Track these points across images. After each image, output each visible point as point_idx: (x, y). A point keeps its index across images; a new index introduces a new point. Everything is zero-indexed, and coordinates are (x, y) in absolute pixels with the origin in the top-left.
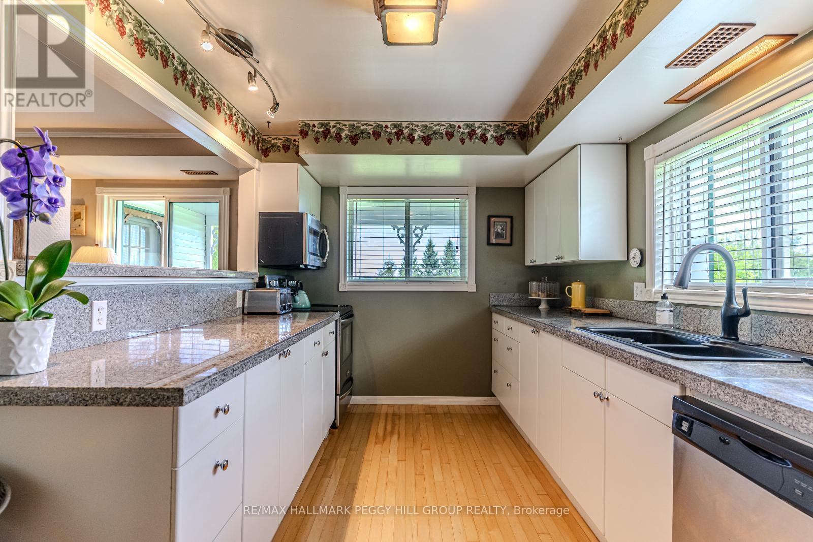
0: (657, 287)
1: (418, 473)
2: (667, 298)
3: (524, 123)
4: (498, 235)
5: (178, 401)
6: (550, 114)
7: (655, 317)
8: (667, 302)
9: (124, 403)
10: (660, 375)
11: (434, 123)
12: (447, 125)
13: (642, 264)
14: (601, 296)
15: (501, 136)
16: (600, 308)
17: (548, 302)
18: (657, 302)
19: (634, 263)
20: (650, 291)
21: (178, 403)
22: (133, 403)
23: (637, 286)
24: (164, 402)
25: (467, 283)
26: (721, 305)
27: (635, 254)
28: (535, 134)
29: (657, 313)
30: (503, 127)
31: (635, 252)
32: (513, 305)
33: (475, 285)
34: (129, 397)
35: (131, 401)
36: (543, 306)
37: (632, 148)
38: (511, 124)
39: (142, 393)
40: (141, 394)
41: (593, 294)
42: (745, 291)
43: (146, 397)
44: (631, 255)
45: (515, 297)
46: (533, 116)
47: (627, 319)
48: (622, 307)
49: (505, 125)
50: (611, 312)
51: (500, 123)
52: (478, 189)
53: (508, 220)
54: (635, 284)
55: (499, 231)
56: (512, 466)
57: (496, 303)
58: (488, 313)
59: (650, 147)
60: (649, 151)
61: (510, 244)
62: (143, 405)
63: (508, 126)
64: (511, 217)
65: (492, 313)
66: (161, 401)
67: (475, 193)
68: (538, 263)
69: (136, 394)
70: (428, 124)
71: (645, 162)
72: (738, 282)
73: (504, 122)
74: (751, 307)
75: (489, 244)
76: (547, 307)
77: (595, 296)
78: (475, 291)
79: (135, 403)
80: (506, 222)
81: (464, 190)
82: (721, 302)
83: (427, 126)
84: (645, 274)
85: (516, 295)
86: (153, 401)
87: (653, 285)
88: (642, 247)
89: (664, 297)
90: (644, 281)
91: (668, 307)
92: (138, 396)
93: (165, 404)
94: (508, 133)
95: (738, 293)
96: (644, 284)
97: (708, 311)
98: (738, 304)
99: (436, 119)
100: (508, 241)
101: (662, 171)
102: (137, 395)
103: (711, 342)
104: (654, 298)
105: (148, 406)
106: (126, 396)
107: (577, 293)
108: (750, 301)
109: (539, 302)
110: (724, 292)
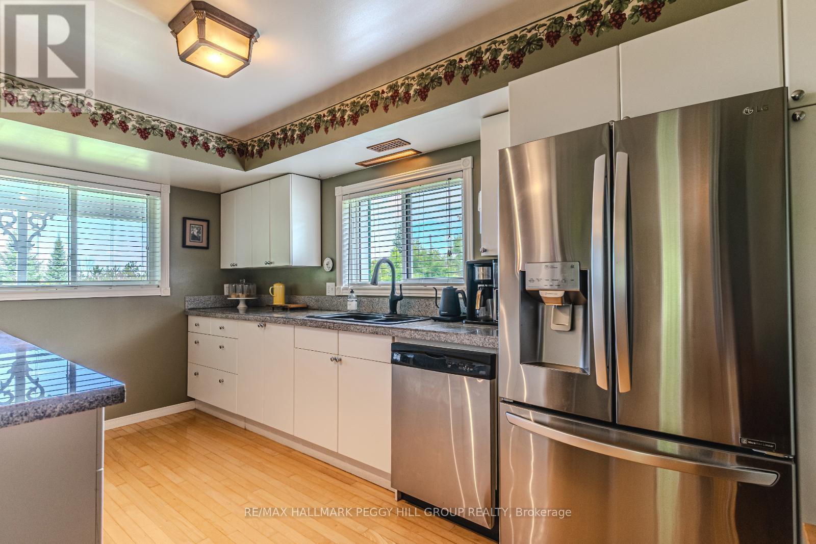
0: (345, 284)
1: (151, 486)
2: (353, 292)
3: (243, 142)
4: (194, 238)
5: (119, 398)
6: (276, 145)
7: (346, 306)
8: (354, 295)
9: (52, 414)
10: (383, 334)
11: (152, 117)
12: (167, 124)
13: (333, 269)
14: (297, 294)
15: (222, 148)
16: (297, 304)
17: (247, 302)
18: (347, 296)
19: (327, 268)
20: (340, 288)
21: (119, 400)
22: (65, 412)
23: (330, 286)
24: (103, 402)
25: (158, 287)
26: (389, 295)
27: (328, 262)
28: (255, 156)
29: (348, 303)
30: (224, 141)
31: (327, 261)
32: (209, 307)
33: (169, 289)
34: (58, 407)
35: (62, 410)
36: (242, 306)
37: (325, 184)
38: (231, 140)
39: (76, 399)
40: (74, 401)
41: (290, 292)
42: (401, 285)
43: (81, 402)
44: (325, 262)
45: (212, 299)
46: (254, 139)
47: (321, 310)
48: (317, 301)
49: (225, 139)
50: (308, 306)
51: (222, 137)
52: (173, 188)
53: (205, 224)
54: (328, 284)
55: (195, 233)
56: (241, 447)
57: (192, 306)
58: (185, 315)
59: (340, 187)
60: (339, 190)
61: (207, 248)
62: (77, 410)
63: (229, 140)
64: (208, 221)
65: (187, 316)
66: (99, 402)
67: (169, 192)
68: (240, 266)
69: (69, 401)
70: (145, 116)
71: (335, 197)
72: (397, 282)
73: (225, 137)
74: (404, 295)
75: (184, 245)
76: (245, 306)
77: (291, 294)
78: (169, 294)
79: (67, 411)
80: (202, 226)
81: (156, 187)
82: (388, 293)
83: (144, 119)
84: (336, 276)
85: (213, 297)
86: (90, 405)
87: (341, 283)
88: (333, 258)
89: (352, 292)
90: (335, 281)
91: (354, 298)
92: (71, 403)
93: (105, 404)
94: (229, 147)
95: (397, 287)
96: (334, 283)
97: (377, 299)
98: (397, 293)
99: (155, 113)
100: (204, 244)
101: (347, 206)
102: (69, 403)
103: (386, 316)
104: (343, 293)
105: (83, 410)
106: (54, 406)
107: (278, 293)
108: (403, 292)
109: (237, 302)
110: (390, 287)
